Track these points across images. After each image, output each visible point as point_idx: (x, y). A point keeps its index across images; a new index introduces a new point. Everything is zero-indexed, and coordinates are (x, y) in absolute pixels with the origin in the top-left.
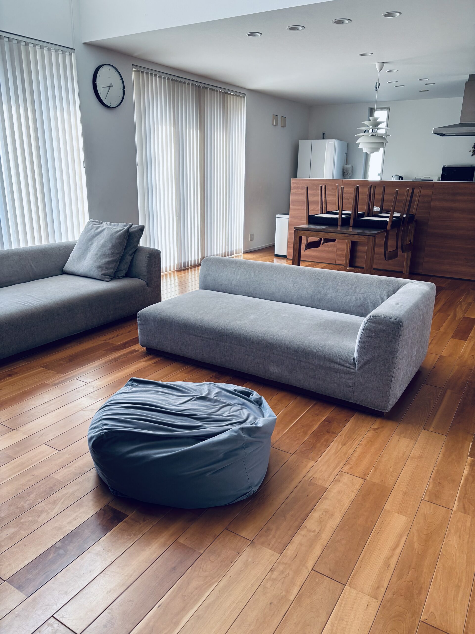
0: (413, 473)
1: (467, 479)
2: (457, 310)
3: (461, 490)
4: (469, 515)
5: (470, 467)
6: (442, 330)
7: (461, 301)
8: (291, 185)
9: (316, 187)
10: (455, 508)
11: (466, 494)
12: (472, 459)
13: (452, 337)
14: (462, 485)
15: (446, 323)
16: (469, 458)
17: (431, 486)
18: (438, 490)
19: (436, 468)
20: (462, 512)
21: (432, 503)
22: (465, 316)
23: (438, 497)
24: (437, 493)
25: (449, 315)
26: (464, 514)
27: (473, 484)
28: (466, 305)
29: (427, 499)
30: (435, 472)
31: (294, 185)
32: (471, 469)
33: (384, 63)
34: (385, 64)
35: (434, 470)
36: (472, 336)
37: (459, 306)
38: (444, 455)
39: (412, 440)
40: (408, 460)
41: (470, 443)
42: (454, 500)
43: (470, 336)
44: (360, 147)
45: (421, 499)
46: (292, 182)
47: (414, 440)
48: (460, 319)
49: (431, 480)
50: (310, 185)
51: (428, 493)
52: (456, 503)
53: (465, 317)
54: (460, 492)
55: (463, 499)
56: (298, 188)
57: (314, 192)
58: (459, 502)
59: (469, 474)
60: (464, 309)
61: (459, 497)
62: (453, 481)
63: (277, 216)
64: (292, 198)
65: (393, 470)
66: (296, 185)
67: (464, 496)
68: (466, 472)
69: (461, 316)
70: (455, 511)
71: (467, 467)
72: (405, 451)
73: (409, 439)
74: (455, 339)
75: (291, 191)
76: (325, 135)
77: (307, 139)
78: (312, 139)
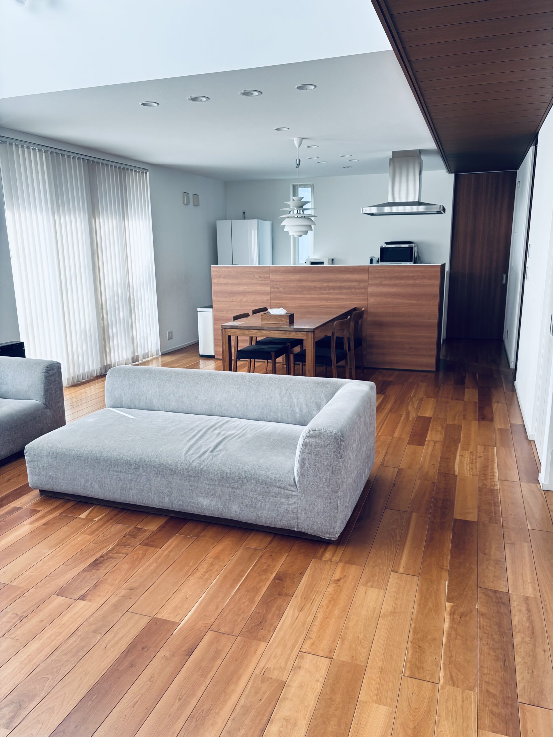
0: (388, 638)
1: (449, 635)
2: (409, 408)
3: (445, 653)
4: (458, 687)
5: (451, 616)
6: (396, 435)
7: (411, 396)
8: (212, 274)
9: (240, 276)
10: (441, 682)
11: (451, 656)
12: (451, 604)
13: (409, 443)
14: (445, 645)
15: (400, 425)
16: (448, 604)
17: (410, 652)
18: (419, 658)
19: (413, 626)
20: (450, 685)
21: (414, 679)
22: (419, 415)
23: (421, 668)
24: (418, 662)
25: (401, 416)
26: (453, 687)
27: (457, 641)
28: (418, 401)
29: (407, 673)
30: (412, 631)
31: (215, 274)
32: (452, 619)
33: (303, 138)
34: (303, 140)
35: (411, 628)
36: (429, 439)
37: (411, 403)
38: (419, 605)
39: (381, 589)
40: (380, 619)
41: (445, 582)
42: (439, 669)
43: (427, 439)
44: (285, 230)
45: (401, 675)
46: (212, 270)
47: (383, 589)
48: (414, 419)
49: (409, 644)
50: (234, 273)
51: (408, 664)
52: (442, 673)
53: (418, 417)
54: (444, 656)
55: (449, 665)
56: (220, 277)
57: (239, 281)
58: (445, 670)
59: (451, 627)
60: (416, 407)
61: (444, 664)
62: (434, 639)
63: (199, 310)
64: (214, 288)
65: (364, 639)
66: (217, 274)
67: (450, 661)
68: (447, 625)
69: (414, 416)
70: (442, 686)
71: (447, 616)
72: (374, 607)
73: (378, 589)
74: (412, 446)
75: (212, 280)
76: (245, 214)
77: (226, 219)
78: (231, 219)
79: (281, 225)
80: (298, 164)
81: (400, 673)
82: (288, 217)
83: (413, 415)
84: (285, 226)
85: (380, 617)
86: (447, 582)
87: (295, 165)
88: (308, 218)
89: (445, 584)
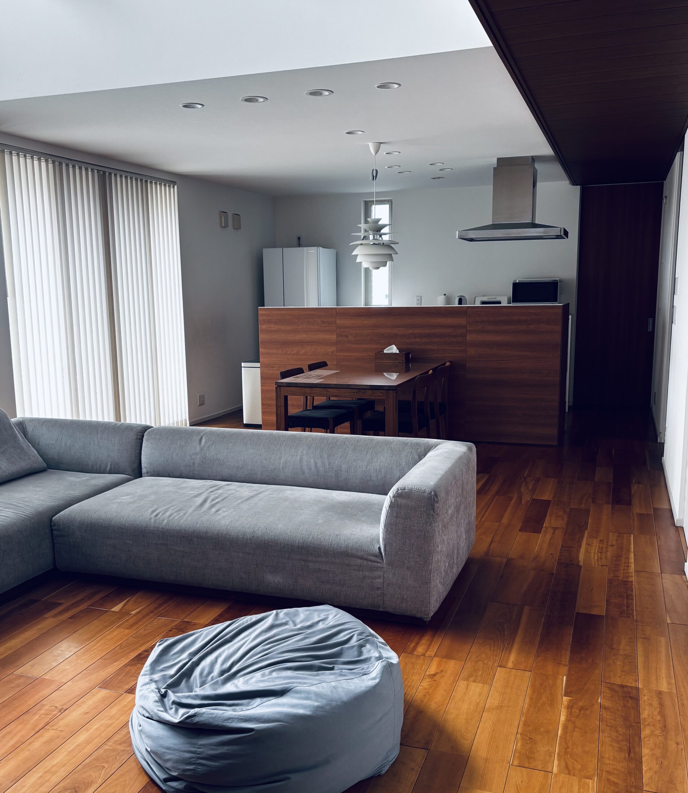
0: (494, 730)
1: (565, 728)
2: (522, 489)
3: (560, 744)
4: (574, 775)
5: (568, 710)
6: (505, 520)
7: (525, 476)
8: (259, 318)
9: (297, 320)
10: (555, 770)
11: (568, 747)
12: (569, 698)
13: (520, 530)
14: (560, 737)
15: (509, 510)
16: (565, 698)
17: (519, 745)
18: (529, 749)
19: (523, 719)
20: (565, 774)
21: (524, 768)
22: (534, 498)
23: (531, 758)
24: (529, 753)
25: (511, 499)
26: (568, 776)
27: (574, 733)
28: (533, 482)
29: (516, 763)
30: (522, 724)
31: (264, 318)
32: (569, 713)
33: (380, 143)
34: (381, 145)
35: (521, 721)
36: (547, 526)
37: (524, 483)
38: (531, 699)
39: (486, 684)
40: (484, 713)
41: (563, 677)
42: (552, 758)
43: (544, 526)
44: (358, 260)
46: (259, 313)
47: (488, 684)
48: (528, 502)
49: (519, 736)
50: (288, 317)
51: (517, 755)
52: (556, 763)
53: (534, 500)
54: (558, 747)
55: (564, 755)
56: (269, 322)
57: (295, 327)
58: (559, 760)
59: (568, 720)
60: (531, 488)
61: (558, 754)
62: (548, 732)
63: (243, 364)
64: (262, 337)
65: (465, 731)
66: (266, 318)
67: (565, 752)
68: (563, 718)
69: (529, 499)
70: (556, 775)
71: (564, 710)
72: (478, 701)
73: (482, 683)
74: (525, 533)
75: (259, 326)
76: (301, 240)
77: (274, 246)
78: (283, 247)
79: (352, 254)
80: (375, 175)
81: (508, 763)
82: (361, 244)
83: (526, 498)
84: (358, 255)
85: (485, 711)
86: (565, 677)
87: (371, 178)
88: (387, 246)
89: (563, 679)
